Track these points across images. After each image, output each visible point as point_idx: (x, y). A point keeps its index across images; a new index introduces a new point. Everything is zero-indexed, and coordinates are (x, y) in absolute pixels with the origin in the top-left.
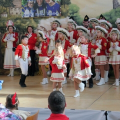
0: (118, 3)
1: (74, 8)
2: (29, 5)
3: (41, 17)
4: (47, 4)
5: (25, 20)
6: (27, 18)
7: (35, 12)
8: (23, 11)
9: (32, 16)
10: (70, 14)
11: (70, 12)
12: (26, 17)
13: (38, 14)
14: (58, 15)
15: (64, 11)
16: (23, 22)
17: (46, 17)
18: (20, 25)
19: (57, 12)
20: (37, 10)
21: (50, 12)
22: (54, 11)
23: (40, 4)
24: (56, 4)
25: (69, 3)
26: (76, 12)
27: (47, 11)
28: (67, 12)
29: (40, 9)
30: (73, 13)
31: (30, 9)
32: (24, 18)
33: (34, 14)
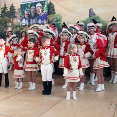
0: (93, 12)
1: (58, 17)
2: (25, 16)
4: (38, 14)
5: (23, 27)
7: (29, 21)
9: (27, 24)
10: (55, 22)
11: (55, 20)
12: (23, 25)
15: (51, 19)
16: (21, 29)
18: (19, 31)
19: (45, 20)
21: (40, 21)
22: (43, 20)
23: (33, 15)
24: (44, 14)
25: (54, 13)
26: (60, 20)
30: (57, 21)
31: (26, 19)
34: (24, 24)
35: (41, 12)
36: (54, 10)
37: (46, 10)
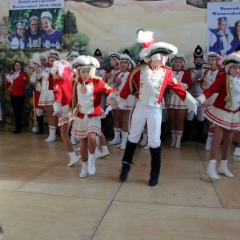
1: (83, 39)
2: (18, 31)
3: (35, 50)
4: (44, 32)
5: (12, 53)
6: (15, 50)
7: (26, 42)
8: (10, 40)
9: (22, 47)
10: (77, 47)
11: (76, 44)
12: (13, 48)
13: (30, 45)
14: (58, 47)
15: (68, 42)
16: (9, 56)
17: (42, 49)
18: (5, 60)
19: (58, 43)
20: (30, 39)
21: (47, 44)
22: (53, 41)
23: (34, 31)
24: (57, 32)
25: (75, 31)
26: (85, 45)
27: (43, 41)
28: (73, 43)
29: (34, 37)
30: (80, 46)
31: (19, 37)
32: (11, 50)
33: (26, 45)
34: (16, 48)
35: (50, 27)
36: (75, 26)
37: (59, 25)
